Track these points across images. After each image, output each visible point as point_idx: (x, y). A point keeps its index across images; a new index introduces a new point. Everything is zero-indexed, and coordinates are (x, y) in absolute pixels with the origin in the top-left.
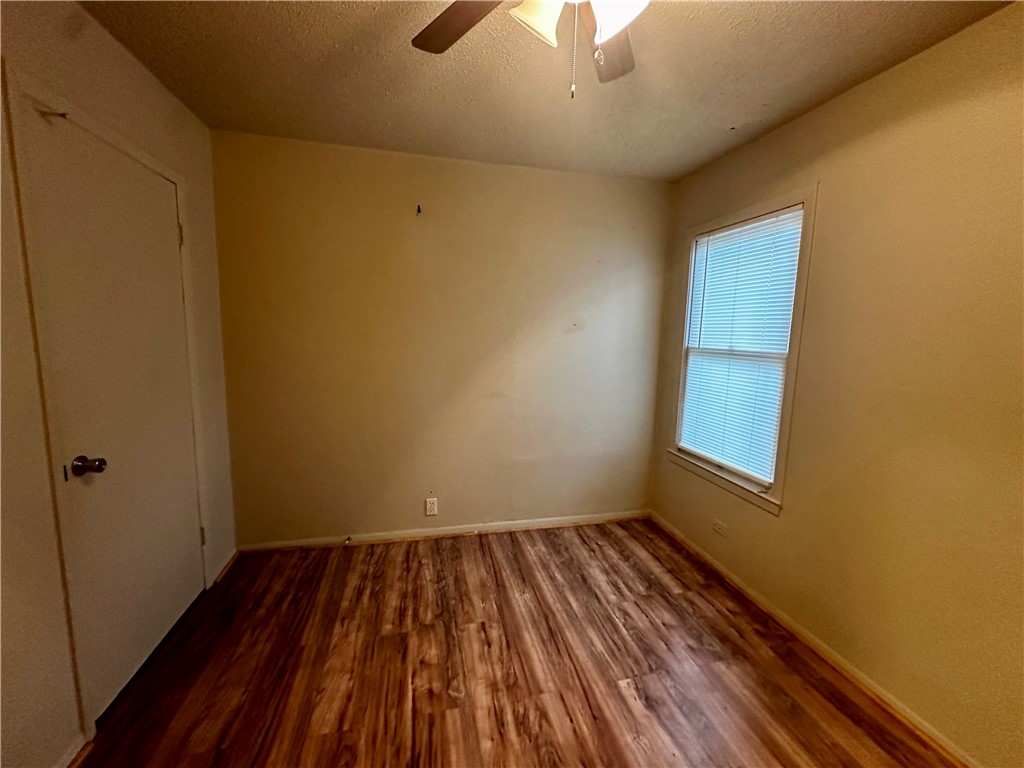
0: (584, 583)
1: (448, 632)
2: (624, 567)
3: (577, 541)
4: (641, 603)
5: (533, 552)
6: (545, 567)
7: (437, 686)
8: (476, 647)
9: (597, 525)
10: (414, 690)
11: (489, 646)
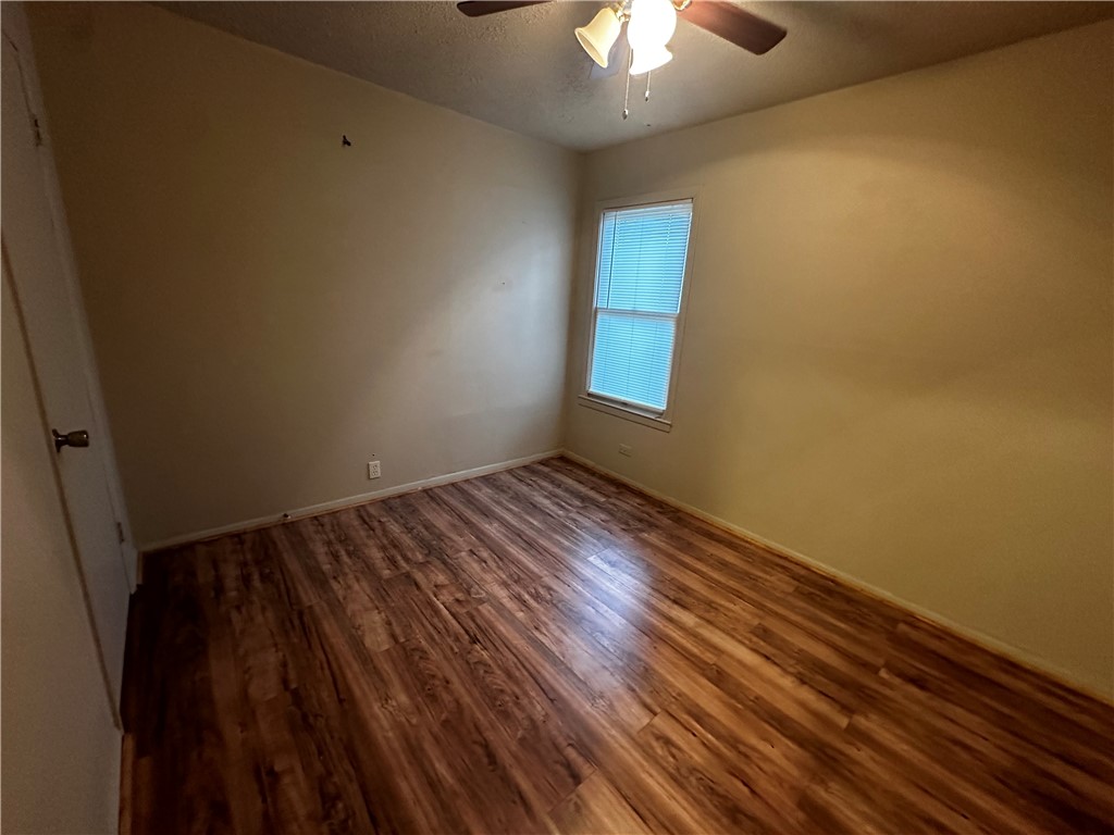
0: (535, 508)
1: (444, 563)
2: (559, 491)
3: (514, 480)
4: (582, 512)
5: (484, 494)
6: (499, 503)
7: (460, 596)
8: (475, 565)
9: (524, 467)
10: (443, 604)
11: (485, 562)
